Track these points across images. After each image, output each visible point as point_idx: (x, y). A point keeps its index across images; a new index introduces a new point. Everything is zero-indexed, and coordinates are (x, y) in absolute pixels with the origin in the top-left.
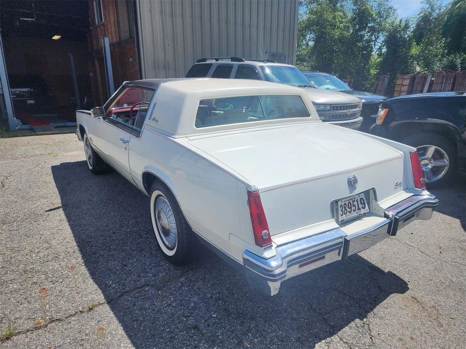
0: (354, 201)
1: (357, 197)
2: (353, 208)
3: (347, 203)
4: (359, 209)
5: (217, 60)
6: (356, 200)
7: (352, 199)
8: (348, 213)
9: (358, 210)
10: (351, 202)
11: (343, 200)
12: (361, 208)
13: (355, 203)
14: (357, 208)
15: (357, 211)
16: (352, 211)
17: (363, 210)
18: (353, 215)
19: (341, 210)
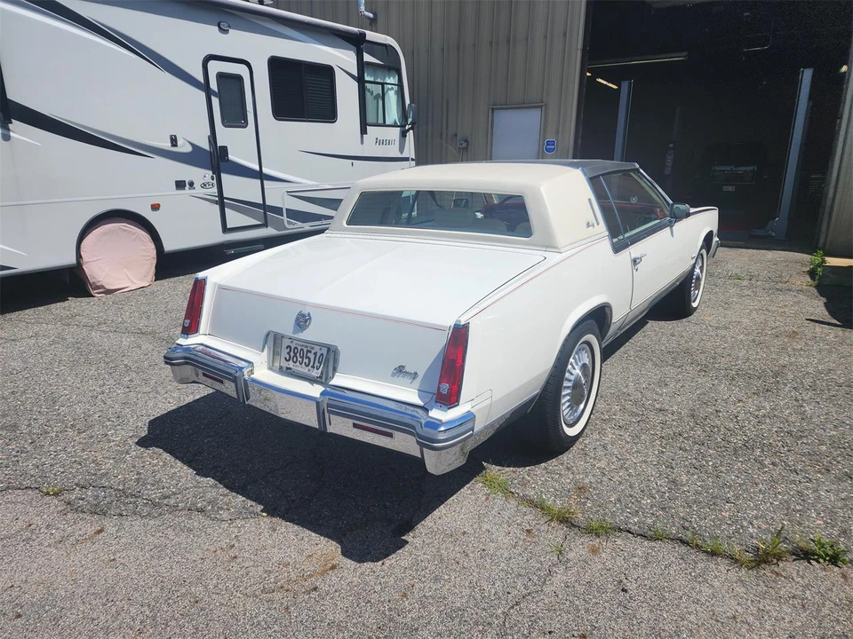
0: (309, 351)
1: (317, 349)
2: (307, 361)
3: (299, 348)
4: (313, 367)
6: (313, 352)
7: (307, 347)
8: (298, 363)
10: (305, 350)
11: (295, 342)
13: (311, 356)
14: (311, 364)
15: (310, 367)
16: (304, 364)
18: (303, 370)
19: (289, 353)
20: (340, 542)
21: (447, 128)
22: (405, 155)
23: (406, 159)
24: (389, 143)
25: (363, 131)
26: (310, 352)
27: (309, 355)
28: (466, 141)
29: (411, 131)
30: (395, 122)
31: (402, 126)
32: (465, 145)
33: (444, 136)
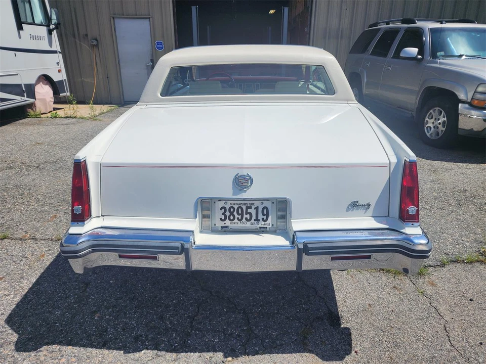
0: (248, 208)
1: (257, 204)
2: (248, 216)
3: (236, 207)
4: (257, 220)
5: (388, 23)
6: (253, 207)
7: (245, 204)
8: (236, 220)
9: (255, 220)
10: (244, 207)
11: (229, 202)
12: (261, 220)
13: (253, 211)
14: (254, 217)
15: (252, 221)
16: (244, 220)
17: (263, 223)
18: (244, 225)
19: (223, 214)
20: (310, 351)
21: (78, 30)
22: (53, 49)
23: (55, 52)
24: (40, 38)
25: (20, 28)
26: (251, 208)
27: (249, 210)
28: (96, 40)
29: (55, 31)
30: (42, 22)
31: (48, 26)
32: (95, 43)
33: (77, 37)
